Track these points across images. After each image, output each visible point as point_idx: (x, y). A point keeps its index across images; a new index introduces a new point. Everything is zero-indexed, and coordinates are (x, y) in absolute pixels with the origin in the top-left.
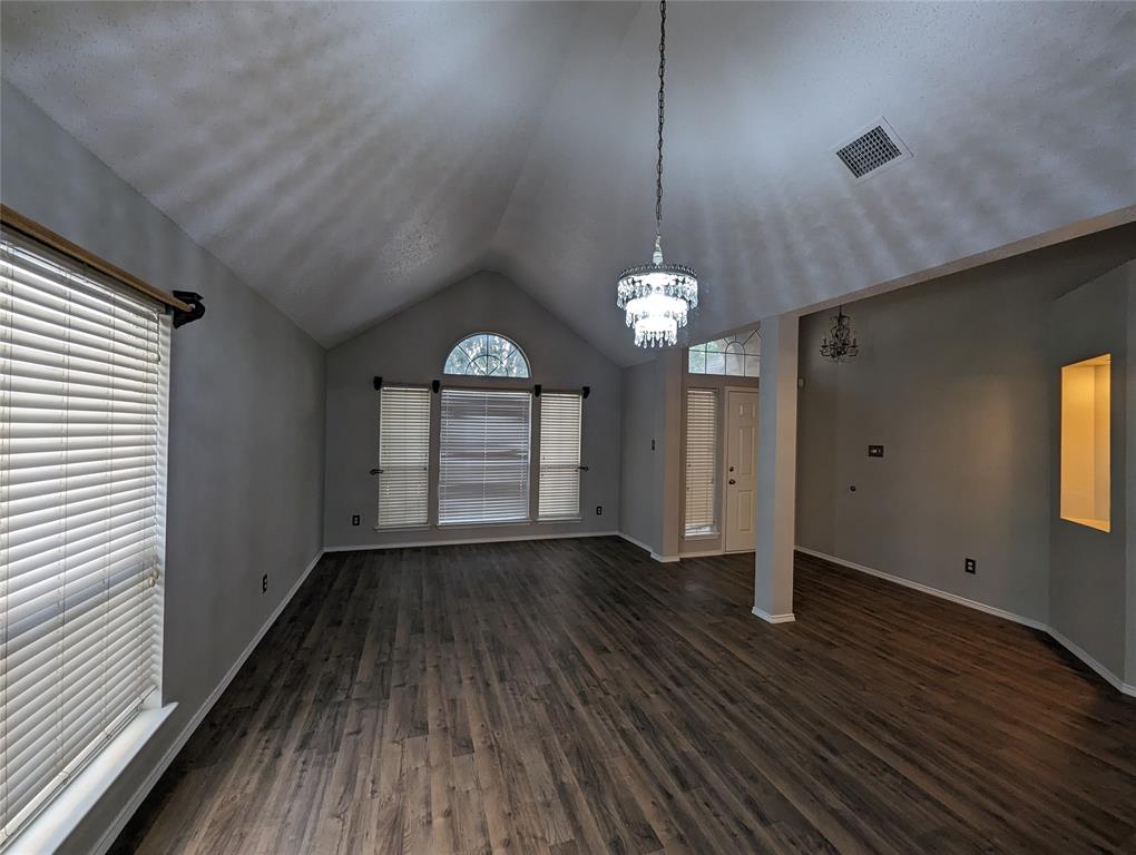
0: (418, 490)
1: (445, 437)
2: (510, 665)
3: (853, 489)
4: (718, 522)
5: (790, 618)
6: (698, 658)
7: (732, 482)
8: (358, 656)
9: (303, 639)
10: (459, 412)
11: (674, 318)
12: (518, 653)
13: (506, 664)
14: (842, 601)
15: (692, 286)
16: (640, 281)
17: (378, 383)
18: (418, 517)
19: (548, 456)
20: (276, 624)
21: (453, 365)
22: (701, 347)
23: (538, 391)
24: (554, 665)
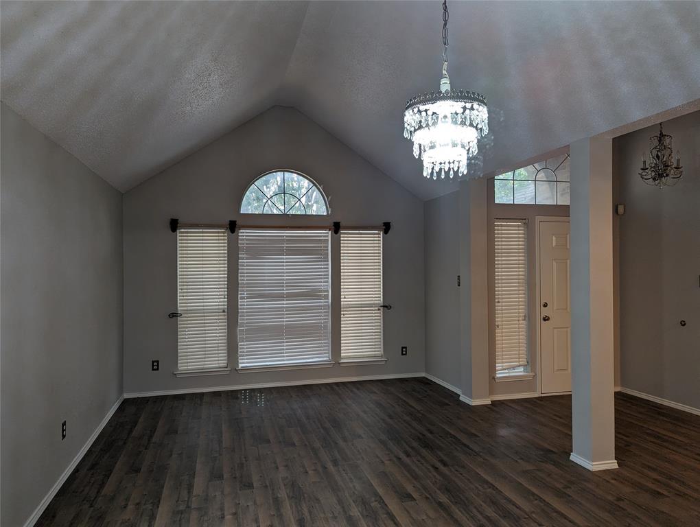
0: (217, 333)
1: (243, 277)
2: (310, 513)
3: (683, 324)
4: (531, 362)
5: (612, 464)
6: (510, 507)
7: (546, 319)
8: (157, 504)
9: (102, 485)
10: (257, 252)
11: (463, 147)
12: (318, 500)
13: (306, 511)
14: (671, 447)
15: (481, 113)
16: (426, 111)
17: (174, 225)
18: (217, 360)
19: (349, 296)
20: (76, 470)
21: (249, 204)
22: (509, 175)
23: (337, 228)
24: (355, 512)
